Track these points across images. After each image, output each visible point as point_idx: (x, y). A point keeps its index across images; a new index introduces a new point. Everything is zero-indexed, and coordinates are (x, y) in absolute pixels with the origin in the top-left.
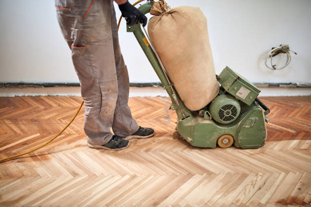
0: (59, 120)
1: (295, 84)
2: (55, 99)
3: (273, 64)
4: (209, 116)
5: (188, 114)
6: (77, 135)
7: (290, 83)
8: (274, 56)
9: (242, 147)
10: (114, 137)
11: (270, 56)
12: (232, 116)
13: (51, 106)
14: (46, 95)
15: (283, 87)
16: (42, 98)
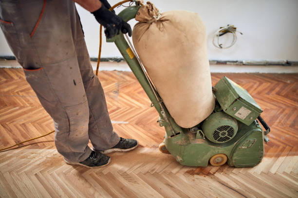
0: (17, 92)
1: (242, 62)
2: (18, 71)
3: (220, 44)
4: (201, 134)
5: (178, 131)
6: (30, 108)
7: (237, 62)
8: (220, 35)
9: (236, 166)
10: (93, 153)
11: (217, 36)
12: (229, 137)
13: (12, 78)
14: (10, 67)
15: (230, 65)
16: (6, 70)
